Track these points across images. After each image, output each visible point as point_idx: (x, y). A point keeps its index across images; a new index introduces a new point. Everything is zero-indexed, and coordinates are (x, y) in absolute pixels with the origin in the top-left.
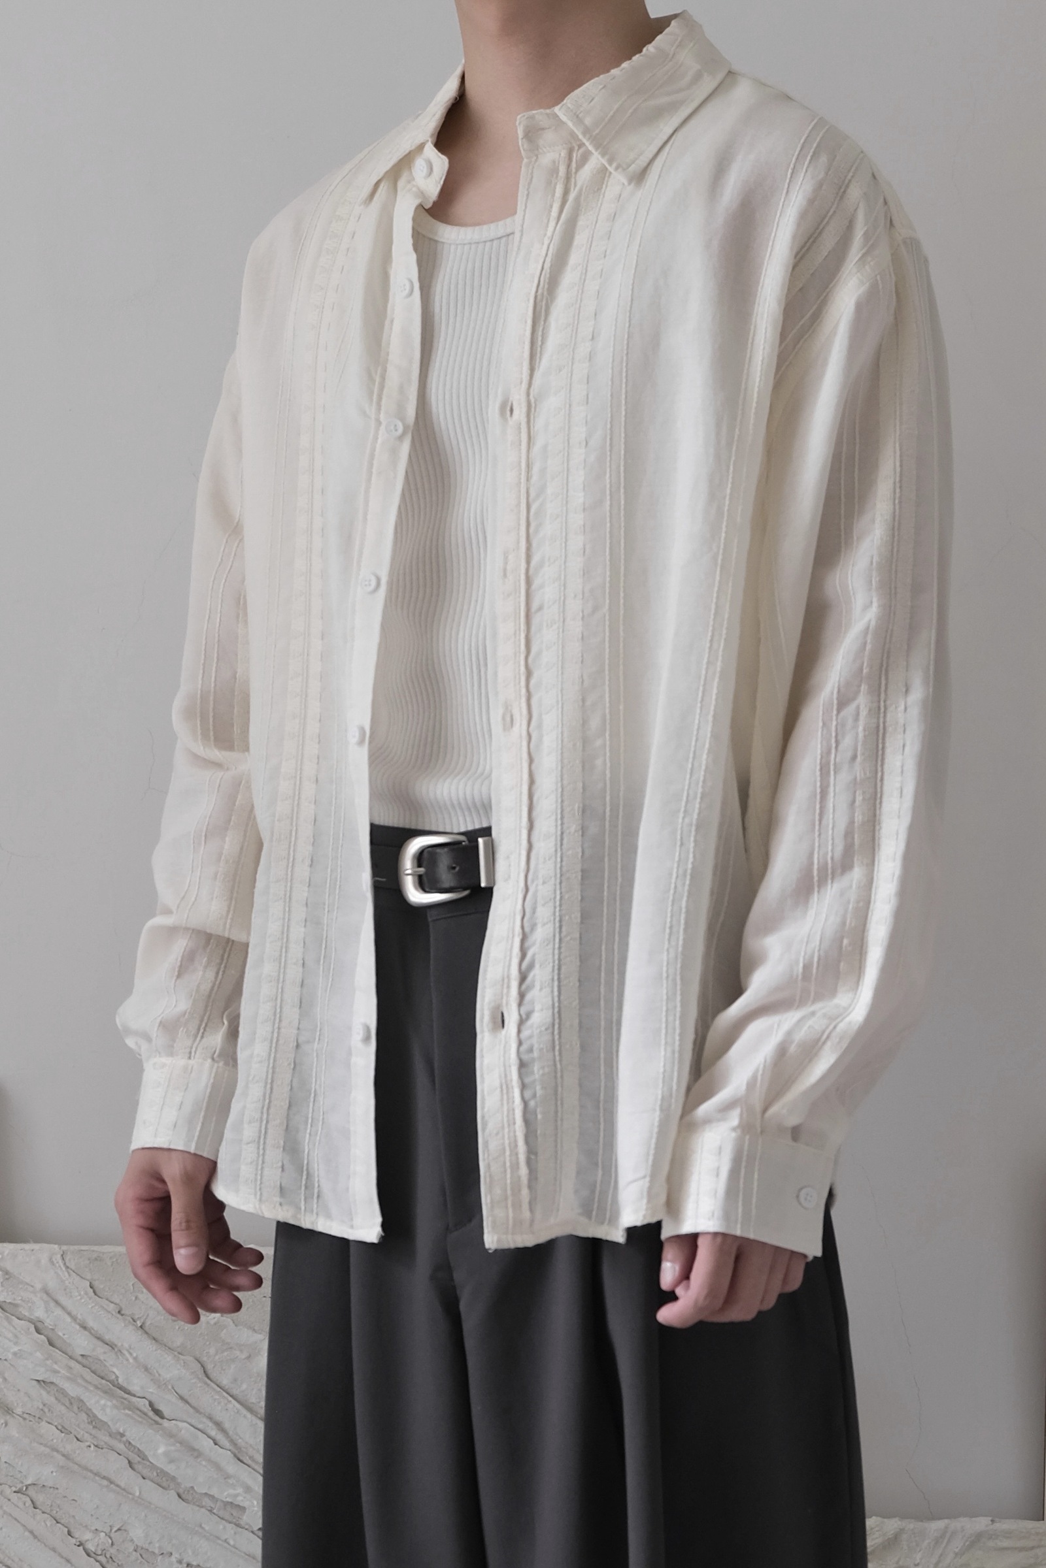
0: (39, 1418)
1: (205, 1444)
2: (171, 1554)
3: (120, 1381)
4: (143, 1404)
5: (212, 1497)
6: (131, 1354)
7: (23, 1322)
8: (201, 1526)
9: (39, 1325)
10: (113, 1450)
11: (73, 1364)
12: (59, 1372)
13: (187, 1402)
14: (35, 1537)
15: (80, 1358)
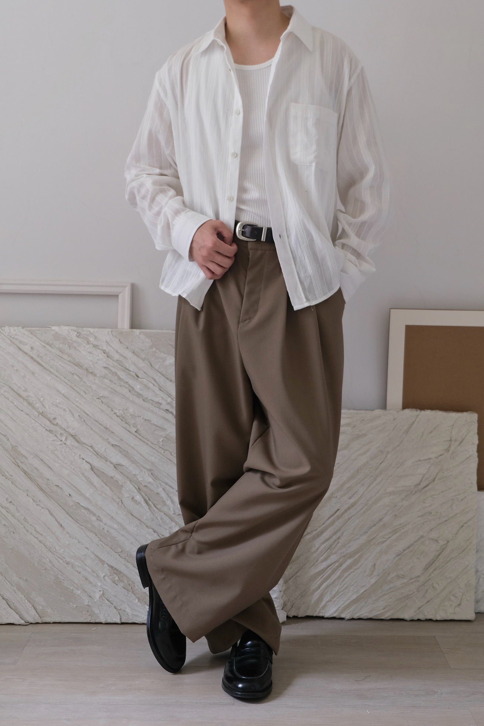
0: (104, 378)
1: (151, 385)
2: (140, 416)
3: (127, 367)
4: (134, 374)
5: (152, 400)
6: (130, 360)
7: (100, 350)
8: (149, 408)
9: (105, 352)
10: (124, 386)
11: (114, 362)
12: (109, 365)
13: (146, 373)
14: (102, 411)
15: (116, 361)
